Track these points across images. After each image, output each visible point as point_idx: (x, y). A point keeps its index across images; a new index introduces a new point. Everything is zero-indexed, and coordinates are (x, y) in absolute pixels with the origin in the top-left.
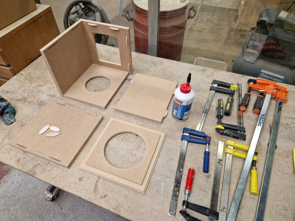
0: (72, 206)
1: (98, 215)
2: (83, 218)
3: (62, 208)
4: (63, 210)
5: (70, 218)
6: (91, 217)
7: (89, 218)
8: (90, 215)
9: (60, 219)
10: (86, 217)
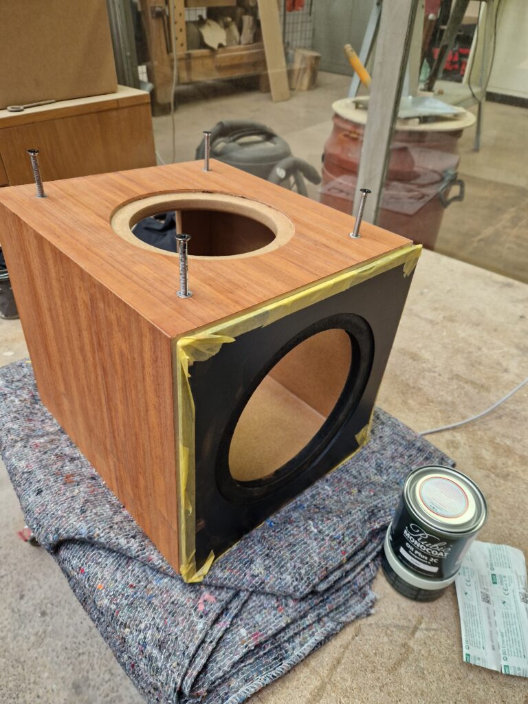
0: (46, 601)
1: (100, 653)
2: (60, 644)
3: (22, 597)
4: (23, 602)
5: (31, 630)
6: (81, 651)
7: (74, 652)
8: (81, 642)
9: (6, 623)
10: (68, 646)
